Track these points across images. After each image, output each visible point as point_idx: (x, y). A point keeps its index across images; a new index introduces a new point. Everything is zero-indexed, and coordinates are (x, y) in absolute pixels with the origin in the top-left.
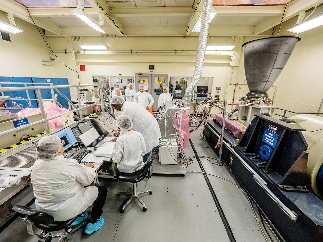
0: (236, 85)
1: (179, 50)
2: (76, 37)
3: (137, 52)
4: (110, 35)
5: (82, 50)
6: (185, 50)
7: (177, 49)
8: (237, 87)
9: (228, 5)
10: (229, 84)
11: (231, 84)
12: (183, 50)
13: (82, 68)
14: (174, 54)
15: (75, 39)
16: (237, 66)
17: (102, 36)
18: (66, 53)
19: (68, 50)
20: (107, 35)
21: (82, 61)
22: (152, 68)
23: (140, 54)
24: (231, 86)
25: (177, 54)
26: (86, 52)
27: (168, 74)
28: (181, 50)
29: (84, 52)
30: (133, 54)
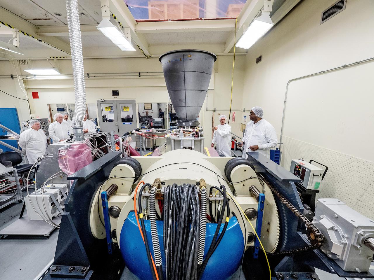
0: (214, 111)
1: (142, 73)
2: (23, 60)
3: (94, 76)
4: (61, 57)
5: (30, 75)
6: (149, 73)
7: (141, 72)
8: (215, 113)
9: (172, 20)
10: (205, 110)
11: (207, 110)
12: (147, 73)
13: (35, 95)
14: (138, 77)
15: (22, 63)
16: (213, 89)
17: (51, 59)
18: (12, 78)
19: (14, 75)
20: (57, 57)
21: (34, 87)
22: (115, 93)
23: (98, 78)
24: (208, 112)
25: (141, 77)
26: (36, 77)
27: (135, 100)
28: (145, 73)
29: (34, 77)
30: (90, 78)
